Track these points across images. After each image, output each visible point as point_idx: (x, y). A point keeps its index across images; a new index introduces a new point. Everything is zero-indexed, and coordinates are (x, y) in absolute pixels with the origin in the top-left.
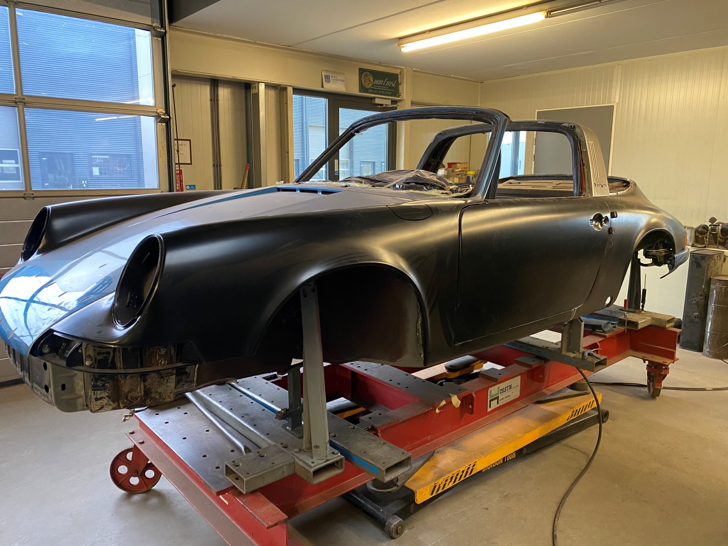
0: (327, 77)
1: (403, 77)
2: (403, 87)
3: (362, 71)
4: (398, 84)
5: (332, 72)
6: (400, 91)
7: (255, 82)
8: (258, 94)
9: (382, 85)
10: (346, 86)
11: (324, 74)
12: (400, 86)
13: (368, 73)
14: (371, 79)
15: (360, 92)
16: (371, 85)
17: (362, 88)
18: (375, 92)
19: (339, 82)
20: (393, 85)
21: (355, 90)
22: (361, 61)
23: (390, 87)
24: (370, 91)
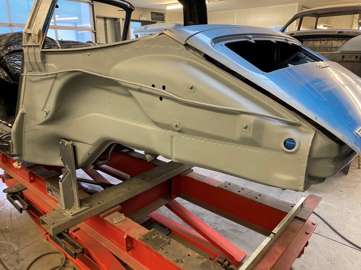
0: (141, 15)
1: (166, 14)
2: (166, 17)
3: (152, 13)
4: (164, 17)
5: (143, 14)
6: (165, 19)
7: (118, 18)
8: (120, 22)
9: (159, 17)
10: (147, 18)
11: (140, 14)
12: (165, 18)
13: (154, 13)
14: (155, 15)
15: (152, 20)
16: (155, 17)
17: (152, 19)
18: (157, 20)
19: (145, 17)
20: (162, 17)
21: (150, 19)
22: (152, 9)
23: (162, 18)
24: (155, 19)
